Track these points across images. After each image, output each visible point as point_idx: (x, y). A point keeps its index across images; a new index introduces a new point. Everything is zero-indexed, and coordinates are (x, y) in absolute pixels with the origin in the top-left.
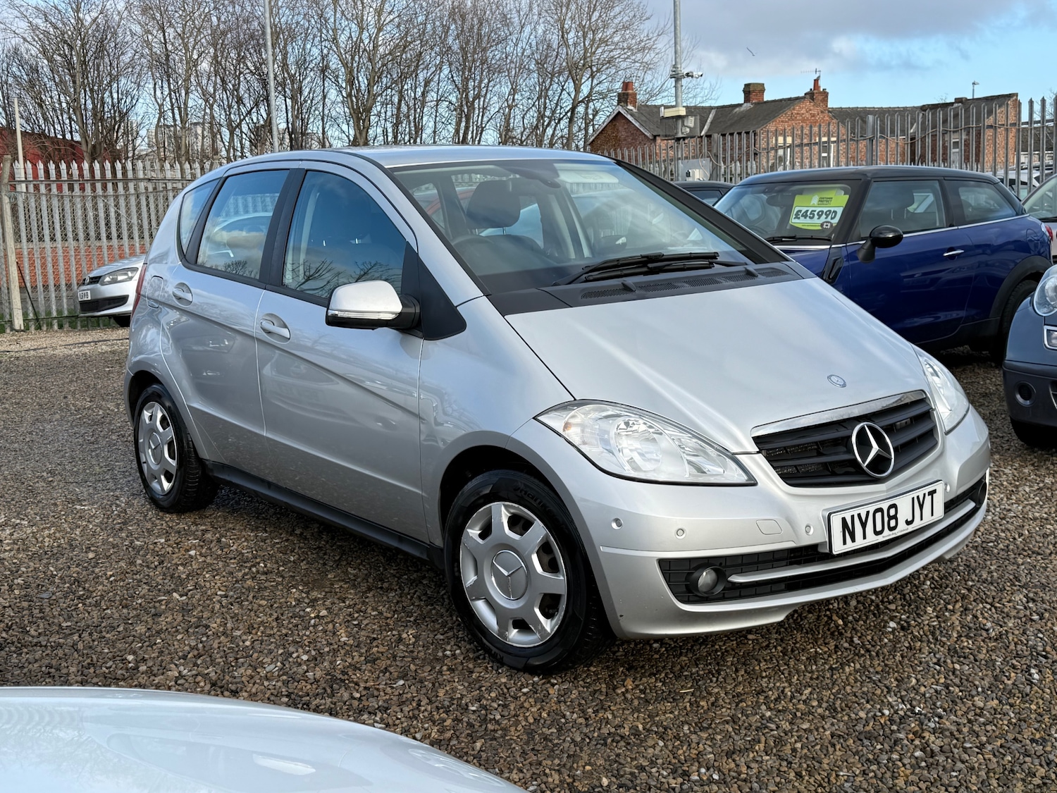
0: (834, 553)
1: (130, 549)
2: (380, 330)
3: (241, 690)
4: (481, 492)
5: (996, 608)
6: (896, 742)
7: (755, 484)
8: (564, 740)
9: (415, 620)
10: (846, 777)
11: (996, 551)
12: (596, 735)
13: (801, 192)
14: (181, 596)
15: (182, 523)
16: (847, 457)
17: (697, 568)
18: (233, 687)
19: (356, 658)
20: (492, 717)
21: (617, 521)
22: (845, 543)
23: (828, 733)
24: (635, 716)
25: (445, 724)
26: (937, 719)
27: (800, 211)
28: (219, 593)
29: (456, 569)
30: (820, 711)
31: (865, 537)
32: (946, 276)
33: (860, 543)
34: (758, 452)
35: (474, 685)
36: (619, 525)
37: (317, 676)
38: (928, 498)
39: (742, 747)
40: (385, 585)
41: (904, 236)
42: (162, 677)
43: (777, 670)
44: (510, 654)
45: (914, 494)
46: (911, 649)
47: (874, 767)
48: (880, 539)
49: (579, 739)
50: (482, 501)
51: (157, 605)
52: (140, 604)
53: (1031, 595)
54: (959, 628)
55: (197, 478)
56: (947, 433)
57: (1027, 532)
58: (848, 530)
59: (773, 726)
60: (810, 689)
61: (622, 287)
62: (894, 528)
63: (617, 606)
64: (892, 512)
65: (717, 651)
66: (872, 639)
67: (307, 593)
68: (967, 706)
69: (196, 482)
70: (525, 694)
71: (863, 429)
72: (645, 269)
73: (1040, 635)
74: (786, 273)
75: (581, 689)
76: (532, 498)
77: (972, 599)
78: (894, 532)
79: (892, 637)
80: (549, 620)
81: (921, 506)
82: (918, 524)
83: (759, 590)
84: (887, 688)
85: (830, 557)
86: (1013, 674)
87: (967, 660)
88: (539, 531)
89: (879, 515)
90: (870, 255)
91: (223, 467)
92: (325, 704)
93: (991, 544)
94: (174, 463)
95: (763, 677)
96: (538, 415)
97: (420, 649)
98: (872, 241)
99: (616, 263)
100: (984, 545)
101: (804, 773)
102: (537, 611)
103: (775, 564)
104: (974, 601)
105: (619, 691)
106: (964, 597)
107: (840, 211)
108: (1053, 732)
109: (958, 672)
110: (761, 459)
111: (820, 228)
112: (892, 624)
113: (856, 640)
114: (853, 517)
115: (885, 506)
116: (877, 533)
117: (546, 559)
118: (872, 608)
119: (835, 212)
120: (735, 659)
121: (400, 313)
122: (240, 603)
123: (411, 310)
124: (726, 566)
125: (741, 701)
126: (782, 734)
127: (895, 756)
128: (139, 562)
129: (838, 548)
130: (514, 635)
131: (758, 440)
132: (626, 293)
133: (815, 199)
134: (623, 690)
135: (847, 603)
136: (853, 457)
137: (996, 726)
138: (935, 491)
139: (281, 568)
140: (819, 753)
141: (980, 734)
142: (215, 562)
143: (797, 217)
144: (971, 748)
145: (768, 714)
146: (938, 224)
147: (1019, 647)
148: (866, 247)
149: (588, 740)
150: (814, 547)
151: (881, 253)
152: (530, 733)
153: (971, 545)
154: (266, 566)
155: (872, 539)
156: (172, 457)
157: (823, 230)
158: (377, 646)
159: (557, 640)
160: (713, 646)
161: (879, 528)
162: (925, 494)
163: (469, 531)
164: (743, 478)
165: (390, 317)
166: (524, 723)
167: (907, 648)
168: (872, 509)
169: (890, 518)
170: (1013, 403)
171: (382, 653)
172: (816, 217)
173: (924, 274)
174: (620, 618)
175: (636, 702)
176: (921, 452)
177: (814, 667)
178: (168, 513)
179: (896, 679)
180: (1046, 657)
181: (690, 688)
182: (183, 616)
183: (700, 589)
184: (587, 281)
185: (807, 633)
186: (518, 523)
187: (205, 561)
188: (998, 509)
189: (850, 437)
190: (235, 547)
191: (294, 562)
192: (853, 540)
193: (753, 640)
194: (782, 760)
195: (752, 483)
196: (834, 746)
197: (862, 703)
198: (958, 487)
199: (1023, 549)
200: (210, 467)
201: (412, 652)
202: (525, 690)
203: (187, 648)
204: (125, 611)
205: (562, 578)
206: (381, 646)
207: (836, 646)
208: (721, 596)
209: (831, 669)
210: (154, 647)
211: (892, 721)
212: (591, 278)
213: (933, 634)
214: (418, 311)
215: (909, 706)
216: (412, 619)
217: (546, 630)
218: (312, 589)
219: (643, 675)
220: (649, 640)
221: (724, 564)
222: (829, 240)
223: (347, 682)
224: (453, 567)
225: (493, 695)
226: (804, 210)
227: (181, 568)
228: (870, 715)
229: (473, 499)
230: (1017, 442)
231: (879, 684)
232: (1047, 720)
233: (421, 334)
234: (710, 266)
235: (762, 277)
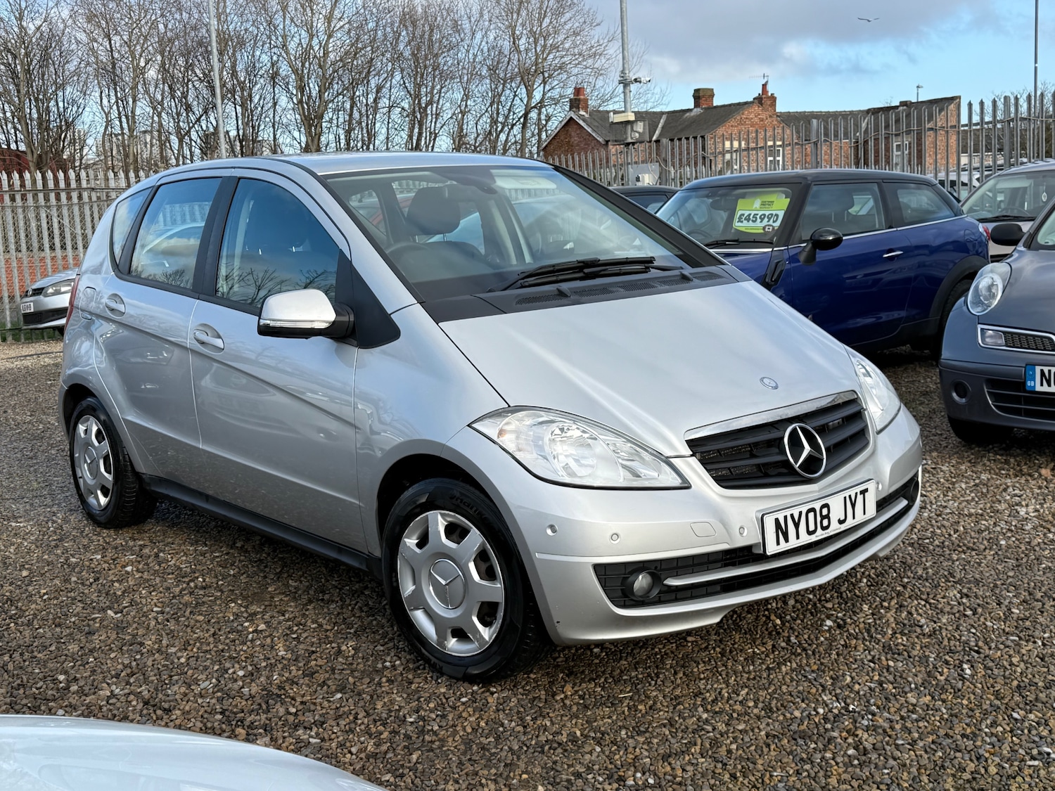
0: (768, 554)
1: (65, 566)
2: (313, 339)
3: (174, 709)
4: (417, 500)
5: (930, 604)
6: (830, 740)
7: (689, 487)
8: (502, 749)
9: (355, 632)
10: (779, 777)
11: (931, 547)
12: (533, 742)
13: (743, 196)
14: (116, 613)
15: (120, 539)
16: (780, 458)
17: (632, 573)
18: (166, 706)
19: (294, 673)
20: (430, 728)
21: (552, 527)
22: (778, 543)
23: (763, 733)
24: (574, 722)
25: (382, 737)
26: (870, 717)
27: (743, 215)
28: (155, 609)
29: (394, 579)
30: (756, 711)
31: (798, 537)
32: (887, 277)
33: (793, 543)
34: (692, 456)
35: (412, 696)
36: (554, 531)
37: (253, 692)
38: (860, 498)
39: (679, 750)
40: (326, 597)
41: (844, 238)
42: (93, 697)
43: (715, 672)
44: (449, 663)
45: (846, 494)
46: (846, 647)
47: (807, 767)
48: (813, 538)
49: (516, 747)
50: (418, 510)
51: (91, 622)
52: (74, 623)
53: (965, 591)
54: (894, 625)
55: (134, 492)
56: (879, 432)
57: (962, 529)
58: (781, 530)
59: (709, 728)
60: (746, 690)
61: (557, 293)
62: (827, 527)
63: (553, 613)
64: (825, 511)
65: (656, 654)
66: (809, 638)
67: (246, 607)
68: (900, 702)
69: (133, 496)
70: (463, 704)
71: (794, 430)
72: (581, 275)
73: (973, 631)
74: (719, 277)
75: (520, 697)
76: (468, 506)
77: (907, 596)
78: (826, 531)
79: (828, 635)
80: (487, 629)
81: (853, 505)
82: (850, 523)
83: (695, 592)
84: (822, 686)
85: (764, 558)
86: (945, 670)
87: (901, 657)
88: (475, 538)
89: (811, 515)
90: (811, 258)
91: (161, 481)
92: (260, 721)
93: (927, 541)
94: (110, 477)
95: (701, 679)
96: (473, 422)
97: (360, 661)
98: (812, 243)
99: (552, 269)
100: (920, 542)
101: (738, 774)
102: (475, 619)
103: (711, 566)
104: (910, 597)
105: (558, 698)
106: (899, 594)
107: (781, 214)
108: (984, 727)
109: (892, 669)
110: (694, 462)
111: (762, 231)
112: (829, 623)
113: (793, 639)
114: (786, 517)
115: (817, 506)
116: (810, 533)
117: (484, 566)
118: (810, 607)
119: (777, 215)
120: (674, 662)
121: (334, 322)
122: (177, 620)
123: (345, 319)
124: (661, 570)
125: (679, 704)
126: (718, 736)
127: (828, 755)
128: (74, 579)
129: (772, 548)
130: (452, 644)
131: (692, 443)
132: (561, 298)
133: (757, 203)
134: (562, 696)
135: (785, 603)
136: (786, 458)
137: (928, 722)
138: (866, 490)
139: (220, 583)
140: (754, 753)
141: (912, 730)
142: (152, 577)
143: (740, 221)
144: (903, 745)
145: (705, 716)
146: (877, 226)
147: (952, 643)
148: (807, 249)
149: (525, 748)
150: (748, 549)
151: (822, 255)
152: (468, 743)
153: (907, 542)
154: (204, 581)
155: (805, 539)
156: (108, 471)
157: (766, 233)
158: (316, 660)
159: (495, 648)
160: (653, 649)
161: (812, 528)
162: (856, 493)
163: (406, 540)
164: (677, 482)
165: (324, 326)
166: (461, 733)
167: (843, 645)
168: (804, 509)
169: (823, 518)
170: (949, 402)
171: (321, 666)
172: (759, 220)
173: (866, 275)
174: (556, 624)
175: (575, 708)
176: (857, 449)
177: (751, 668)
178: (106, 528)
179: (831, 678)
180: (978, 652)
181: (629, 692)
182: (117, 634)
183: (636, 593)
184: (522, 287)
185: (746, 633)
186: (455, 532)
187: (142, 577)
188: (934, 506)
189: (782, 438)
190: (173, 562)
191: (234, 576)
192: (787, 540)
193: (692, 642)
194: (717, 762)
195: (686, 486)
196: (768, 746)
197: (798, 702)
198: (890, 486)
199: (959, 546)
200: (147, 480)
201: (352, 664)
202: (464, 700)
203: (120, 667)
204: (58, 630)
205: (499, 586)
206: (319, 659)
207: (774, 646)
208: (657, 599)
209: (768, 668)
210: (87, 666)
211: (826, 719)
212: (527, 284)
213: (868, 631)
214: (352, 319)
215: (843, 704)
216: (352, 631)
217: (484, 638)
218: (252, 603)
219: (583, 681)
220: (589, 645)
221: (659, 568)
222: (771, 243)
223: (283, 697)
224: (391, 578)
225: (432, 705)
226: (747, 213)
227: (116, 584)
228: (804, 714)
229: (409, 508)
230: (954, 439)
231: (814, 683)
232: (978, 714)
233: (355, 343)
234: (646, 271)
235: (696, 281)
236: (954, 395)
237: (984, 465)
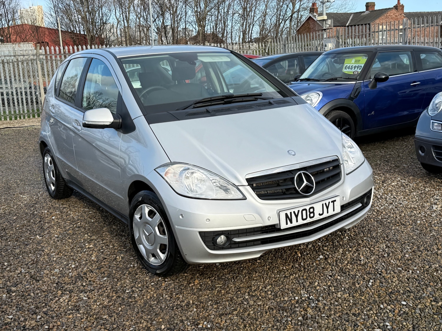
0: (282, 228)
1: (32, 215)
2: (106, 129)
3: (40, 280)
4: (138, 200)
5: (371, 250)
6: (295, 312)
7: (246, 199)
8: (157, 307)
9: (126, 250)
10: (264, 328)
11: (385, 223)
12: (171, 305)
13: (348, 57)
14: (40, 237)
15: (57, 204)
16: (292, 186)
17: (216, 235)
18: (38, 278)
19: (94, 267)
20: (134, 296)
21: (182, 215)
22: (287, 224)
23: (267, 307)
24: (192, 297)
25: (113, 298)
26: (317, 302)
27: (347, 66)
28: (55, 236)
29: (132, 231)
30: (270, 296)
31: (297, 221)
32: (421, 92)
33: (295, 224)
34: (248, 185)
35: (134, 281)
36: (183, 217)
37: (73, 275)
38: (331, 204)
39: (228, 312)
40: (123, 234)
41: (390, 77)
42: (13, 273)
43: (261, 277)
44: (150, 267)
45: (324, 202)
46: (324, 269)
47: (278, 324)
48: (305, 222)
49: (163, 307)
50: (139, 204)
51: (29, 240)
52: (23, 240)
53: (389, 245)
54: (349, 259)
55: (63, 185)
56: (347, 174)
57: (403, 214)
58: (288, 218)
59: (246, 303)
60: (270, 286)
61: (206, 111)
62: (313, 217)
63: (184, 251)
64: (312, 210)
66: (309, 264)
67: (91, 237)
68: (333, 296)
69: (63, 187)
70: (152, 285)
71: (300, 174)
72: (223, 102)
73: (383, 264)
74: (288, 102)
75: (176, 284)
76: (155, 203)
77: (362, 246)
78: (311, 219)
79: (318, 262)
80: (163, 255)
81: (327, 208)
82: (325, 215)
83: (248, 244)
84: (304, 286)
85: (279, 230)
86: (362, 282)
87: (345, 275)
88: (158, 217)
89: (304, 212)
90: (374, 86)
91: (71, 182)
92: (70, 288)
93: (385, 220)
94: (54, 179)
95: (254, 280)
96: (157, 168)
97: (122, 263)
98: (375, 79)
99: (210, 99)
100: (382, 220)
101: (247, 325)
102: (158, 251)
103: (255, 233)
104: (363, 247)
105: (190, 285)
106: (359, 244)
107: (363, 65)
108: (365, 311)
109: (338, 280)
110: (249, 188)
111: (352, 73)
112: (321, 257)
113: (302, 264)
114: (291, 213)
115: (308, 208)
116: (303, 219)
117: (161, 229)
118: (317, 249)
119: (361, 66)
120: (247, 271)
121: (113, 122)
122: (62, 241)
123: (118, 121)
124: (231, 234)
125: (239, 291)
126: (248, 307)
127: (289, 319)
128: (32, 221)
129: (283, 226)
130: (152, 259)
131: (248, 180)
132: (208, 114)
133: (353, 60)
134: (193, 285)
135: (307, 246)
136: (294, 187)
137: (341, 306)
138: (335, 201)
139: (86, 225)
140: (259, 316)
141: (332, 310)
142: (61, 222)
143: (346, 69)
144: (324, 316)
145: (247, 297)
146: (410, 71)
147: (371, 269)
148: (372, 82)
149: (167, 307)
150: (274, 226)
151: (380, 85)
152: (145, 303)
153: (376, 220)
154: (80, 224)
155: (301, 222)
156: (54, 176)
157: (354, 75)
158: (105, 262)
159: (165, 263)
161: (304, 217)
162: (329, 202)
163: (136, 216)
164: (241, 196)
165: (108, 124)
166: (145, 299)
167: (322, 267)
168: (301, 209)
169: (310, 213)
170: (418, 154)
171: (105, 265)
172: (353, 68)
173: (410, 91)
174: (185, 256)
175: (196, 290)
176: (331, 183)
177: (278, 276)
178: (55, 199)
179: (310, 283)
180: (380, 274)
181: (221, 284)
182: (37, 246)
183: (218, 243)
184: (194, 108)
185: (283, 260)
186: (151, 214)
187: (57, 221)
189: (294, 178)
190: (72, 215)
191: (93, 222)
192: (291, 222)
193: (259, 263)
194: (241, 319)
195: (245, 198)
196: (266, 312)
197: (289, 293)
198: (350, 198)
199: (398, 223)
200: (66, 181)
201: (118, 265)
202: (152, 284)
203: (30, 260)
204: (16, 243)
205: (166, 237)
206: (106, 262)
207: (292, 266)
208: (230, 247)
209: (285, 277)
210: (18, 259)
211: (297, 302)
212: (196, 106)
213: (336, 261)
214: (121, 121)
215: (308, 295)
216: (125, 250)
217: (162, 259)
218: (94, 235)
219: (205, 278)
220: (199, 265)
221: (230, 233)
222: (356, 79)
223: (84, 278)
224: (131, 230)
225: (139, 285)
226: (348, 65)
227: (46, 224)
228: (289, 299)
229: (136, 202)
231: (301, 285)
232: (366, 304)
233: (122, 131)
234: (256, 100)
235: (276, 105)
236: (420, 152)
237: (431, 184)
